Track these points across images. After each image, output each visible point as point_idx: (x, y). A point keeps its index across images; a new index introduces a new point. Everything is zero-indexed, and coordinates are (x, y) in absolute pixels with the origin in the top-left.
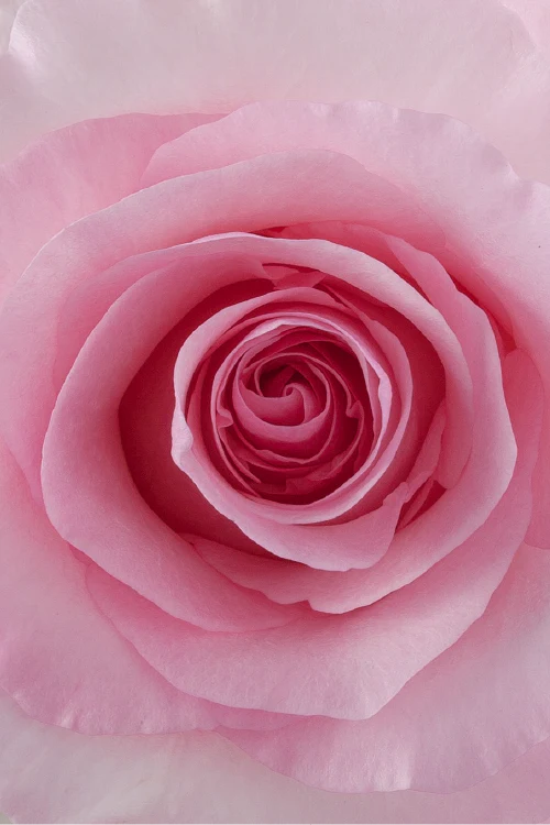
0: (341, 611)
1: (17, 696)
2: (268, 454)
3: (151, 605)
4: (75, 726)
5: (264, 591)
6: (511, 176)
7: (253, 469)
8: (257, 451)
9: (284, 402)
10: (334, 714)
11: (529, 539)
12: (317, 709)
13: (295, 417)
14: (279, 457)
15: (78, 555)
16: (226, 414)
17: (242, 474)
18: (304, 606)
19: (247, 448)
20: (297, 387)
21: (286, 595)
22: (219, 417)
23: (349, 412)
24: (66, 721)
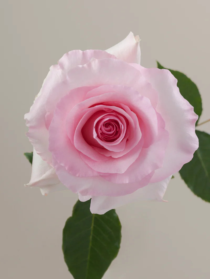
0: (117, 158)
1: (70, 172)
2: (106, 135)
3: (90, 158)
4: (79, 176)
5: (105, 155)
6: (140, 95)
7: (104, 138)
8: (104, 135)
9: (109, 128)
10: (118, 173)
11: (143, 147)
12: (116, 172)
13: (110, 131)
14: (107, 136)
15: (78, 151)
16: (101, 131)
17: (103, 139)
18: (111, 157)
19: (103, 135)
20: (111, 126)
21: (108, 155)
22: (99, 131)
23: (117, 130)
24: (78, 175)
